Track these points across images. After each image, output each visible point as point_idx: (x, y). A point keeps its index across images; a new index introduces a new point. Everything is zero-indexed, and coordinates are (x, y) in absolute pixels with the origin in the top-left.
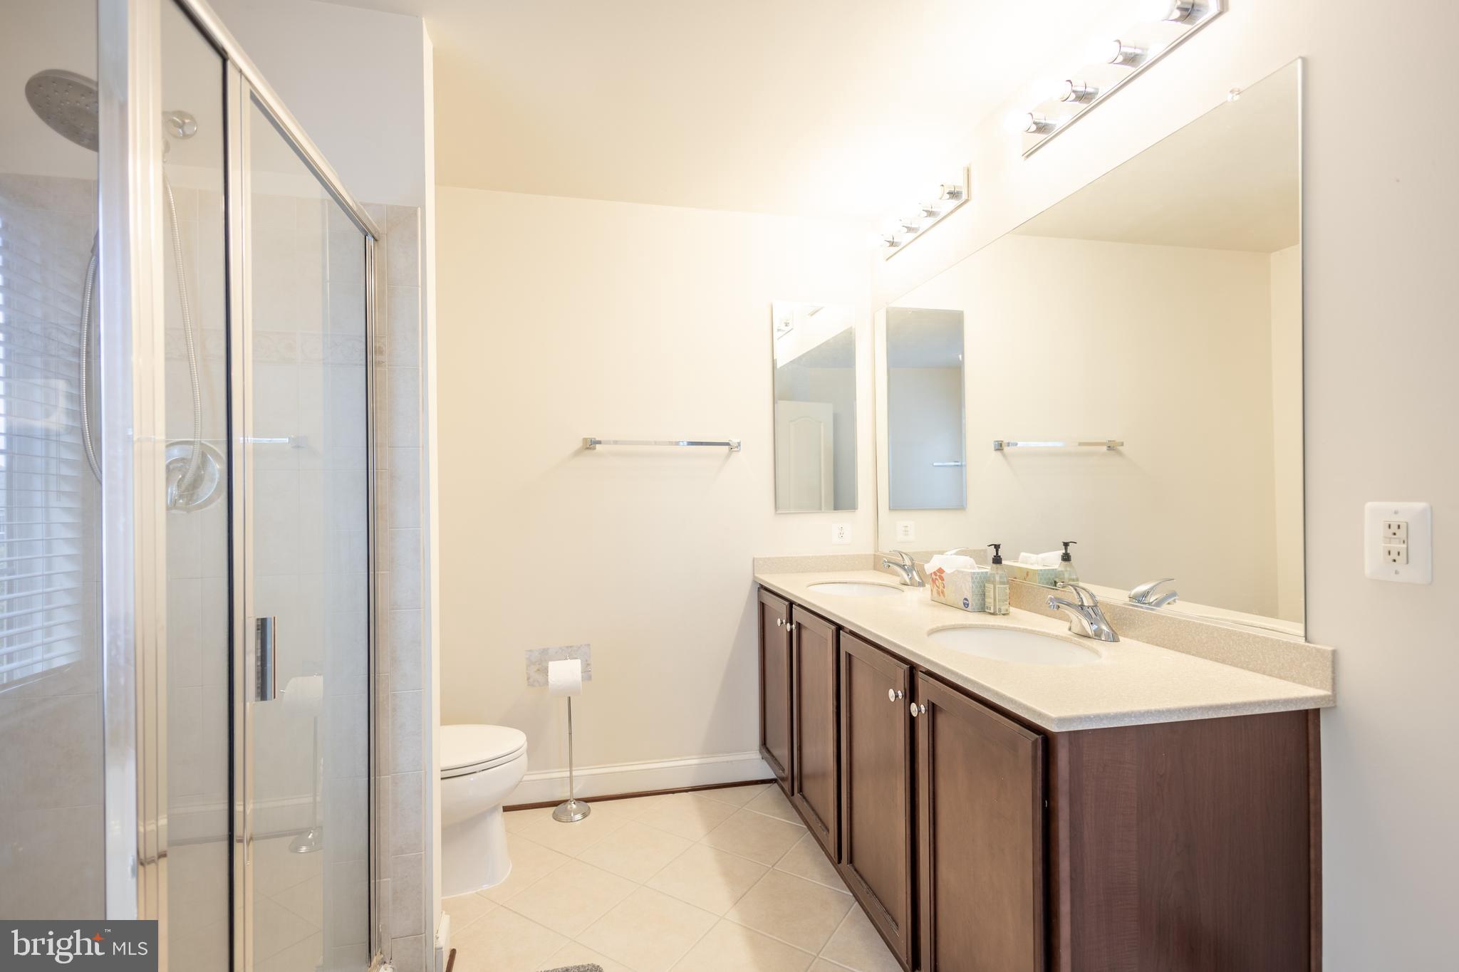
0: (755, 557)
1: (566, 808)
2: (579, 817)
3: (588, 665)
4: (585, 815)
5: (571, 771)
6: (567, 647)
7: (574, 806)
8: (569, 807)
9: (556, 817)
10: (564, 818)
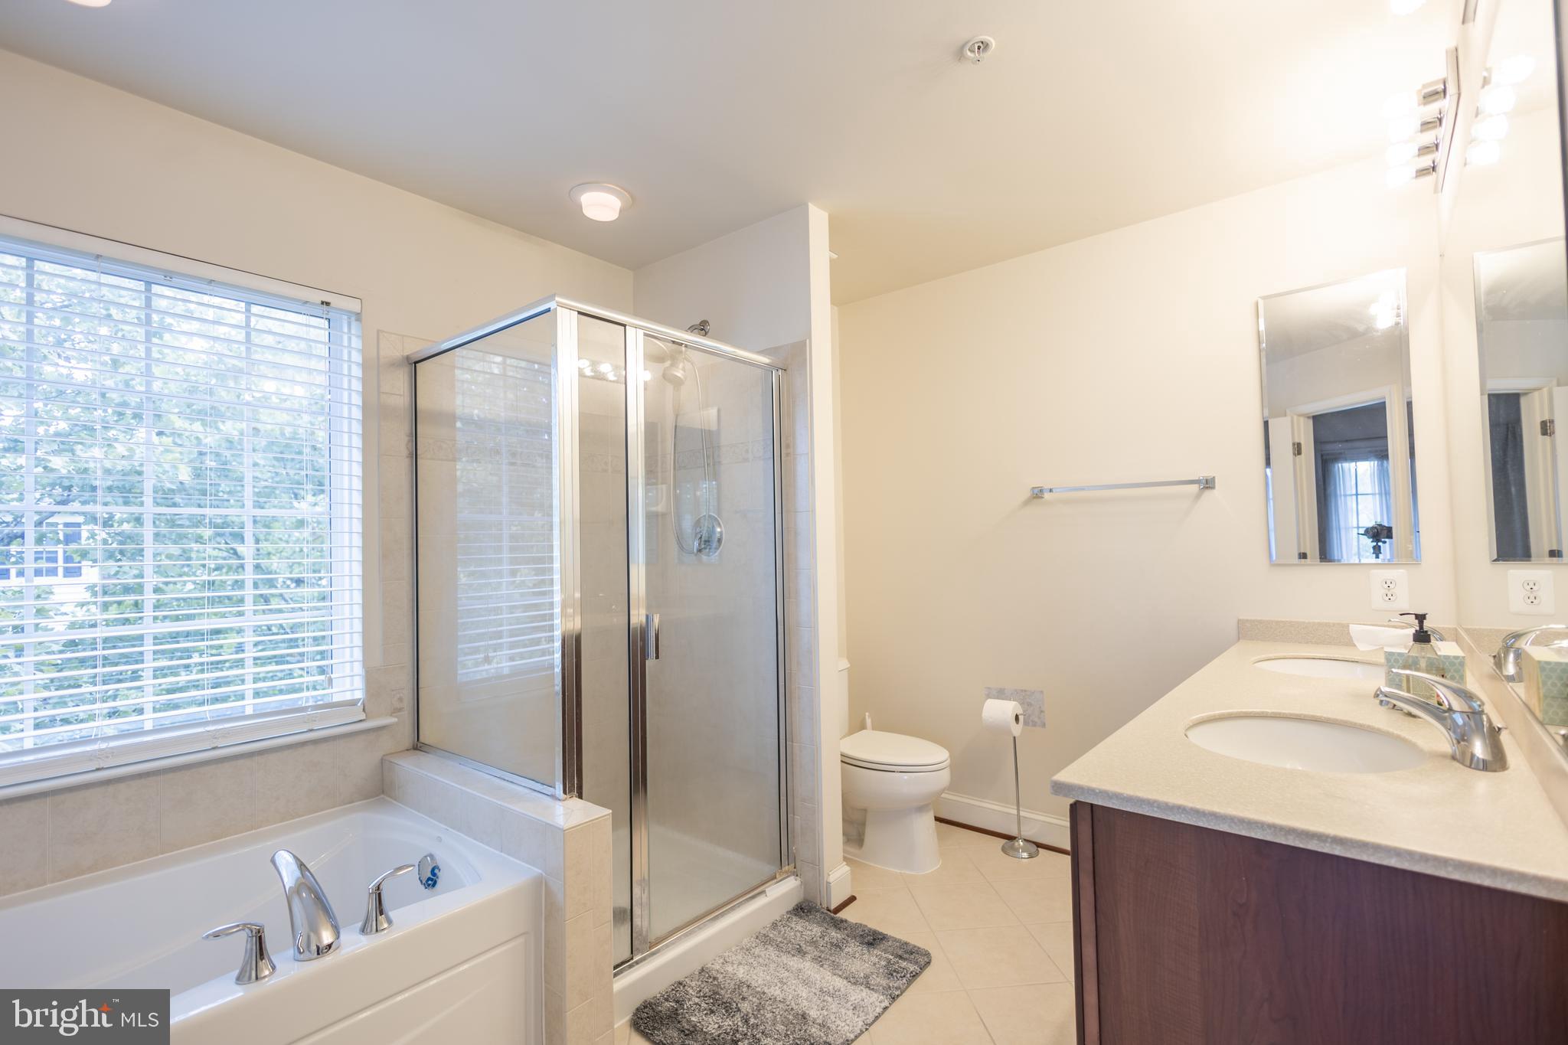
0: (1241, 618)
1: (1013, 844)
2: (1025, 855)
3: (1042, 711)
4: (1031, 856)
5: (1018, 810)
6: (1022, 691)
7: (1021, 843)
8: (1016, 844)
9: (1004, 850)
10: (1011, 853)
